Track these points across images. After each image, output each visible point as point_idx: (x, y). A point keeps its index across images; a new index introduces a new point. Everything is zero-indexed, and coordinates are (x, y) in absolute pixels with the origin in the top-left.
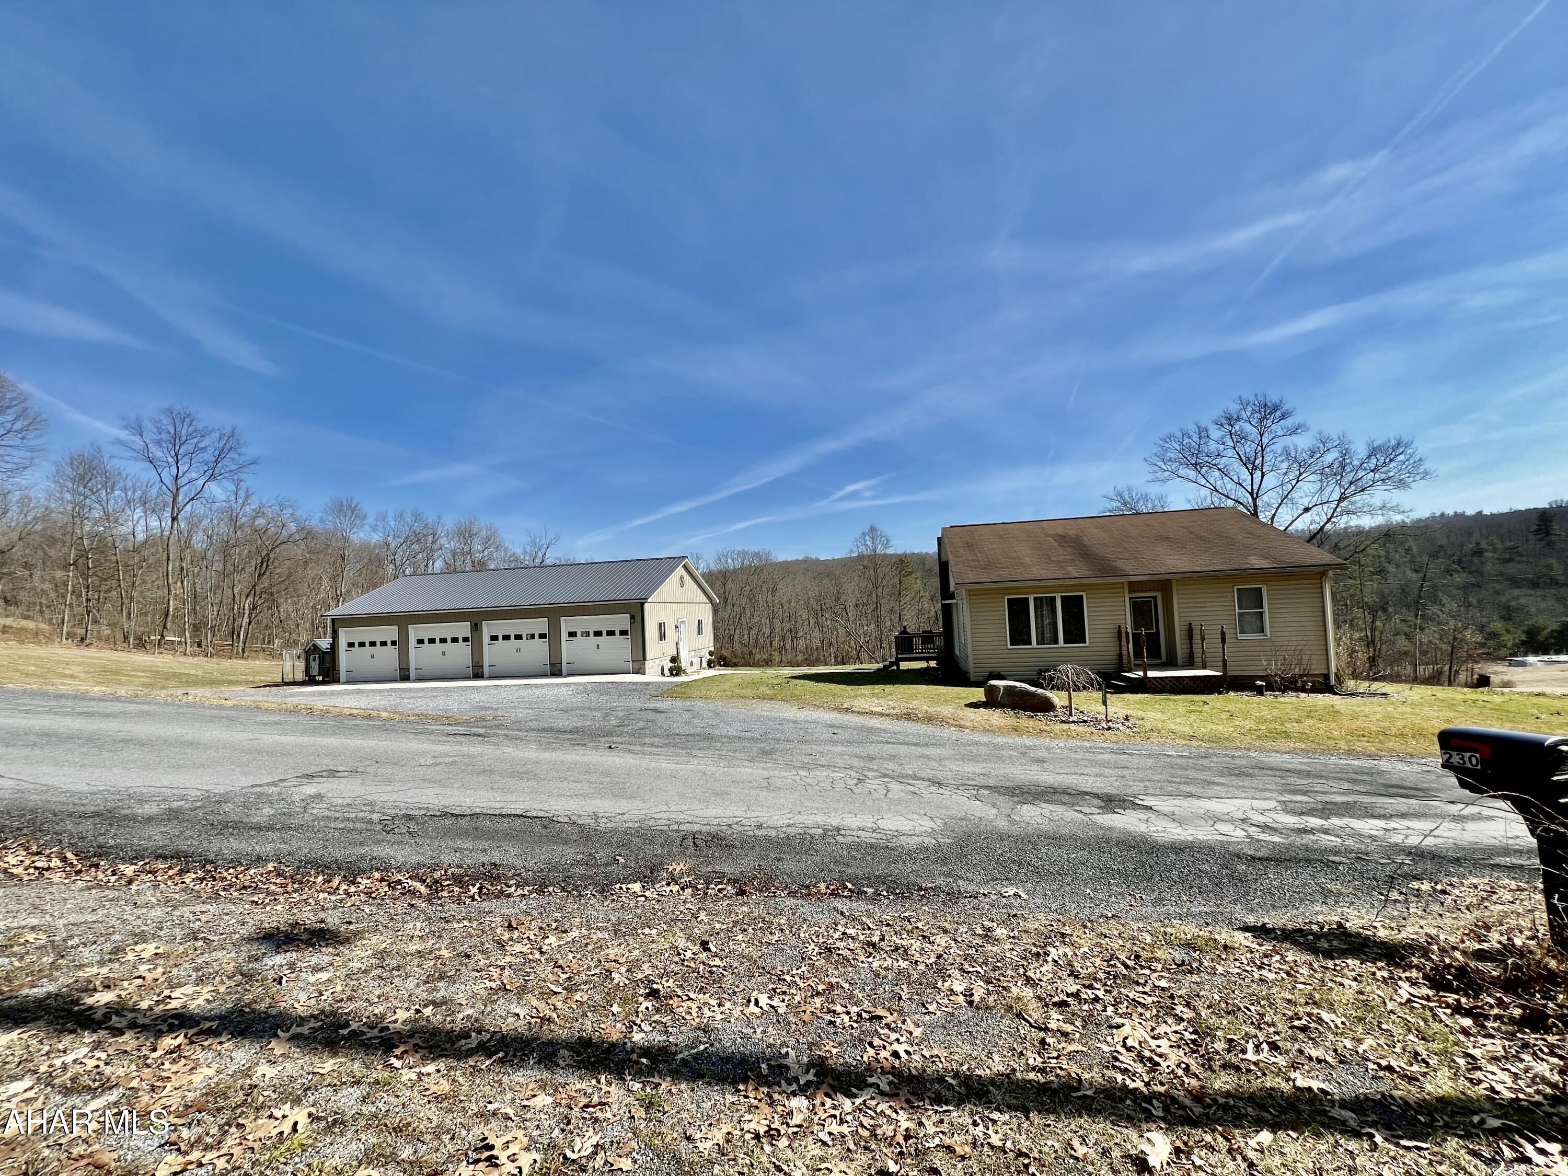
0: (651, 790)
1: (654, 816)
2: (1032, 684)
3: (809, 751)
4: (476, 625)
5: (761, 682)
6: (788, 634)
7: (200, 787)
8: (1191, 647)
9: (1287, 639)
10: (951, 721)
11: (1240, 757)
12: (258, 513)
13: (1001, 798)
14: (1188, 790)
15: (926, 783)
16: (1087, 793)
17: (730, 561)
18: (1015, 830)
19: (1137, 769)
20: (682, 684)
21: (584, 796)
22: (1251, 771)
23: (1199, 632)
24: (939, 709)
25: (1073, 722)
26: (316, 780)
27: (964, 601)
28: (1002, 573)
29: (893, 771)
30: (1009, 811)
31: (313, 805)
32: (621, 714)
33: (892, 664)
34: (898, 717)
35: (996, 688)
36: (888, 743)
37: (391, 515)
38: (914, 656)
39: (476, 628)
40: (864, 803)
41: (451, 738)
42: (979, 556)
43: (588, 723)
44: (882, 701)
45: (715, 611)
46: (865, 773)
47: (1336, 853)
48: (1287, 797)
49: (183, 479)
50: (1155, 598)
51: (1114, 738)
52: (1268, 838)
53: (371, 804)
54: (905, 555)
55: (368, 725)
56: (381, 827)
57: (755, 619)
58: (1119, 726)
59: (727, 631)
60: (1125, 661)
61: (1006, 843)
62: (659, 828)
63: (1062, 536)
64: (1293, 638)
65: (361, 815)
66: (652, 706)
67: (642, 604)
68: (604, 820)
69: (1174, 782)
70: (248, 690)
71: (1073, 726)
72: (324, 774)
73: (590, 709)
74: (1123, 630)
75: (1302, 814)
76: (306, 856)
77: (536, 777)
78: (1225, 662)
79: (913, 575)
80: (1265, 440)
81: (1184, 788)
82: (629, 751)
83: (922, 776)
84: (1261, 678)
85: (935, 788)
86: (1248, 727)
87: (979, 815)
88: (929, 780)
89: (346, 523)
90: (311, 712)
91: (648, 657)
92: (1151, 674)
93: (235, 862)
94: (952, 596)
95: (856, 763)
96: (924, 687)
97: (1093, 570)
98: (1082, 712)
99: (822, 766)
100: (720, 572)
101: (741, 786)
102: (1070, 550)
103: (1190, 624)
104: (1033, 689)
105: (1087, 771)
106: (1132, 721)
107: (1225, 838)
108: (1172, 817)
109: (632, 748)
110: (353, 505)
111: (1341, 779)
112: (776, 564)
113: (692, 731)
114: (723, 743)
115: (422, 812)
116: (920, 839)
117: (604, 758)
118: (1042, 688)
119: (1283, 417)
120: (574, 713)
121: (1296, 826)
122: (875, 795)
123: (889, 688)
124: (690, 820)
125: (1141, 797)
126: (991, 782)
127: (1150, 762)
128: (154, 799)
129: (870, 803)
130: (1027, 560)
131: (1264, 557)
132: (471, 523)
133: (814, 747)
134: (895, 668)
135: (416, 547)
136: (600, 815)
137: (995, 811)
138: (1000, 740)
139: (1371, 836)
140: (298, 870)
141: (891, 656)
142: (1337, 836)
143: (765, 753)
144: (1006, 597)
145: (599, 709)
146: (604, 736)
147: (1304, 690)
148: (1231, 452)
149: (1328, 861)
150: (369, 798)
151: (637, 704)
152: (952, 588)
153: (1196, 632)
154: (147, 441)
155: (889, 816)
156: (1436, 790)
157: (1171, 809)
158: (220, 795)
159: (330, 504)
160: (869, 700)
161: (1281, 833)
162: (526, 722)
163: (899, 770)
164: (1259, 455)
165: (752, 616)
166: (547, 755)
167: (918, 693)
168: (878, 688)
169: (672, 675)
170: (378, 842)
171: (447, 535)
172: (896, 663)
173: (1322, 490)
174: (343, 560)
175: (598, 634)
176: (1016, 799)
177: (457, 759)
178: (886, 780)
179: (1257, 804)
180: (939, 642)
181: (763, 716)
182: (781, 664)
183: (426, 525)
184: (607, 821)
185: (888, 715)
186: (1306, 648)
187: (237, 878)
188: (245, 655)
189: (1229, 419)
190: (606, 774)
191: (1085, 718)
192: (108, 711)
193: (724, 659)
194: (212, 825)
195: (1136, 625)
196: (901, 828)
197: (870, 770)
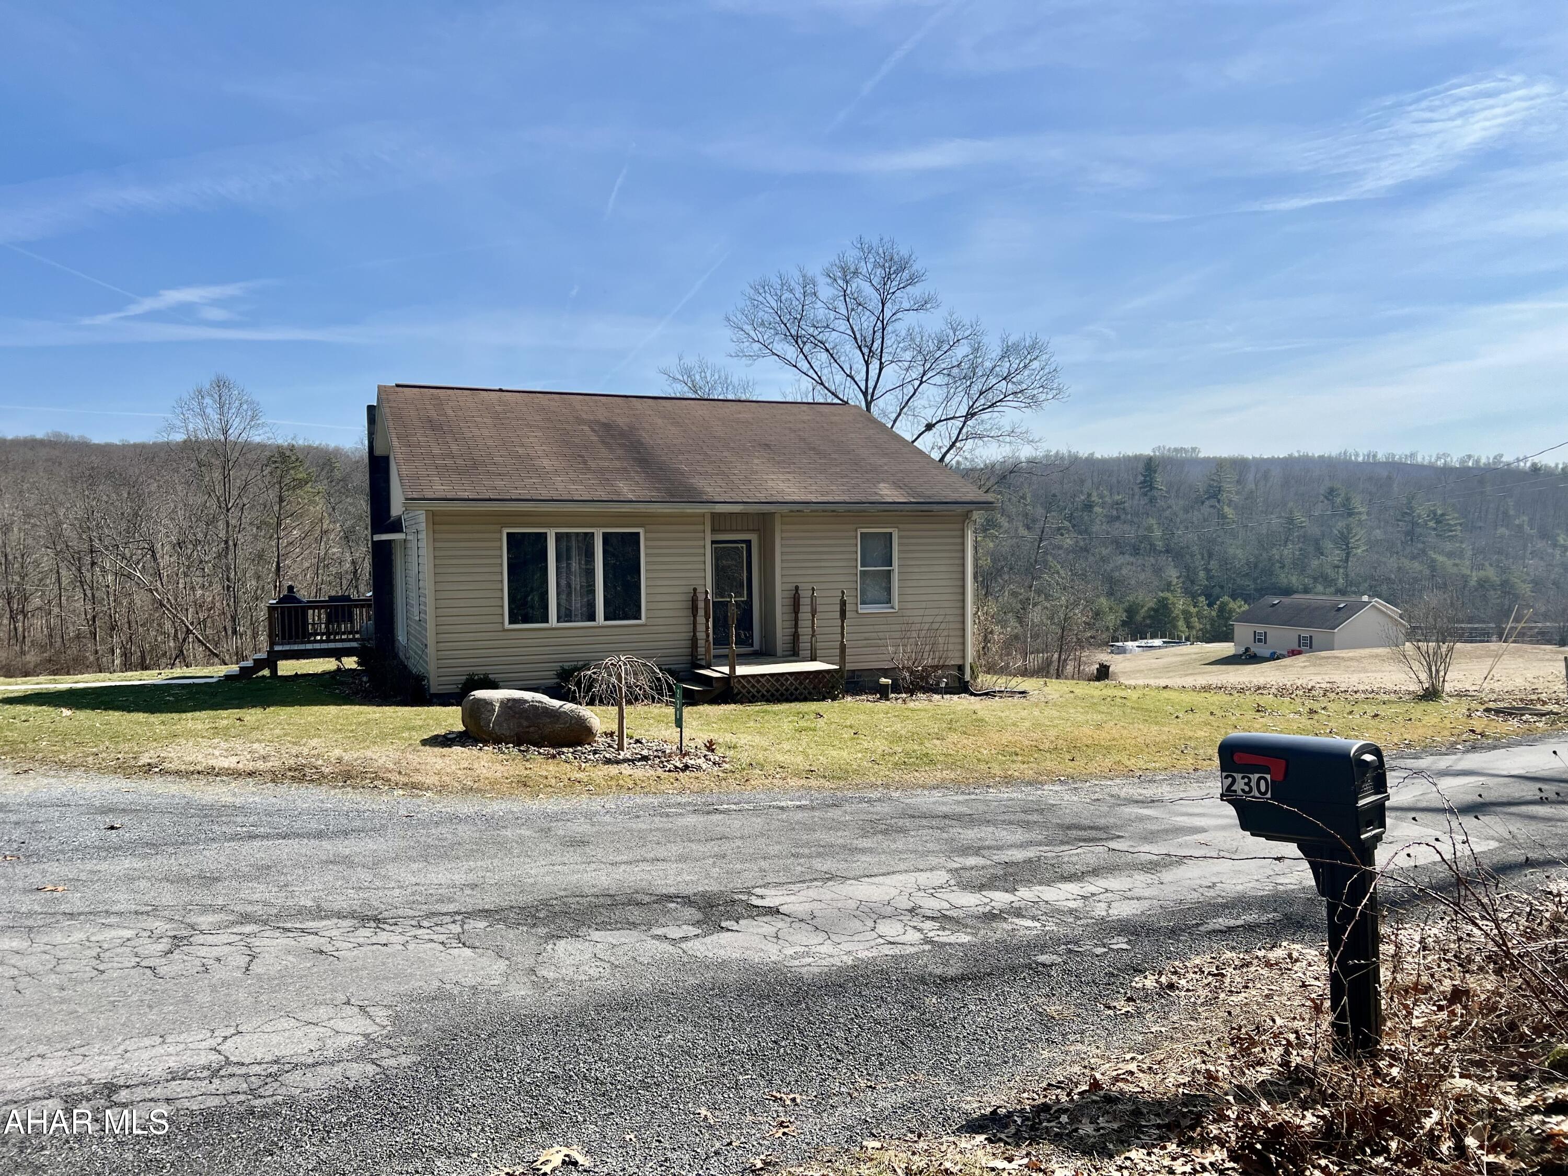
2: (553, 693)
3: (36, 880)
8: (796, 626)
9: (921, 612)
10: (394, 777)
11: (879, 800)
13: (511, 934)
14: (825, 868)
15: (347, 923)
16: (670, 898)
18: (552, 1002)
19: (742, 838)
22: (900, 823)
23: (808, 601)
24: (369, 754)
25: (626, 760)
27: (423, 536)
28: (499, 483)
29: (266, 904)
30: (530, 962)
33: (259, 664)
34: (276, 777)
35: (487, 704)
36: (252, 837)
38: (309, 646)
40: (187, 1000)
42: (454, 447)
44: (237, 744)
46: (191, 919)
47: (1043, 950)
48: (959, 862)
50: (748, 543)
51: (695, 786)
52: (952, 939)
54: (292, 448)
58: (701, 761)
60: (701, 650)
61: (535, 1038)
63: (604, 424)
64: (928, 612)
69: (803, 856)
71: (626, 769)
74: (701, 597)
75: (982, 887)
78: (843, 648)
79: (308, 488)
80: (888, 314)
81: (818, 864)
83: (336, 907)
84: (885, 673)
85: (367, 932)
86: (879, 751)
87: (471, 981)
88: (352, 915)
92: (741, 670)
94: (396, 526)
95: (168, 896)
96: (333, 709)
97: (658, 489)
98: (638, 741)
99: (72, 915)
102: (620, 452)
103: (797, 588)
104: (556, 703)
105: (661, 852)
106: (720, 751)
107: (896, 950)
108: (810, 921)
111: (1011, 823)
116: (338, 1069)
118: (574, 700)
119: (911, 281)
121: (981, 909)
122: (219, 973)
123: (252, 715)
125: (758, 891)
126: (490, 901)
127: (758, 822)
129: (204, 998)
130: (546, 462)
131: (897, 485)
133: (53, 867)
134: (266, 672)
137: (502, 965)
138: (497, 807)
139: (1071, 912)
141: (256, 650)
142: (1034, 918)
144: (506, 531)
147: (936, 690)
148: (843, 326)
149: (1038, 964)
152: (396, 508)
153: (805, 602)
155: (257, 1022)
156: (1116, 826)
157: (808, 907)
160: (205, 742)
161: (966, 926)
163: (279, 899)
164: (878, 335)
167: (322, 723)
168: (226, 717)
172: (271, 661)
173: (948, 399)
176: (542, 931)
178: (248, 929)
179: (923, 878)
180: (362, 619)
185: (251, 774)
186: (943, 626)
189: (844, 270)
191: (645, 752)
195: (719, 589)
196: (285, 1051)
197: (206, 909)
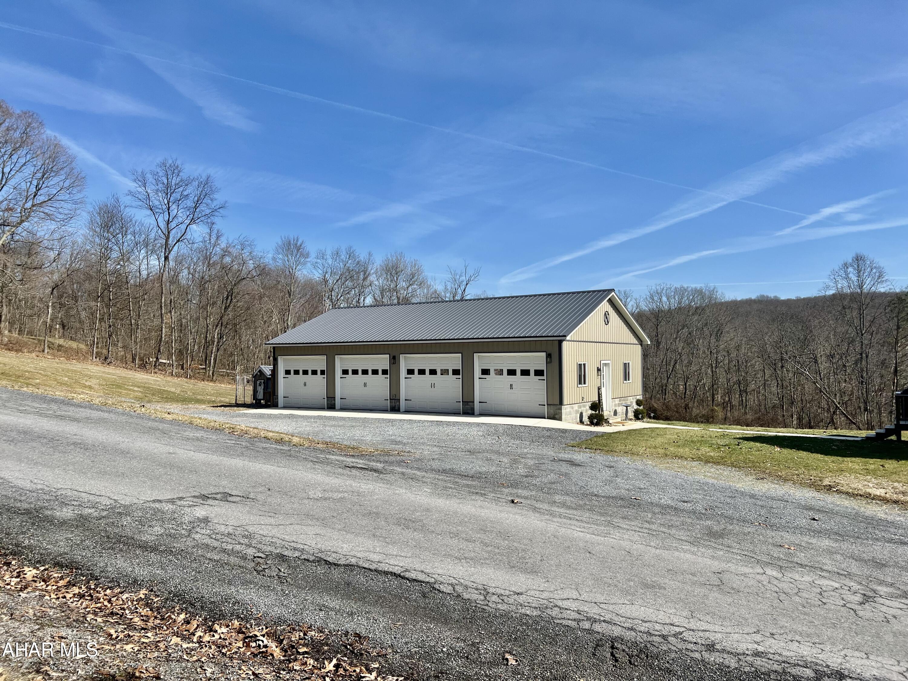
0: (558, 566)
1: (560, 603)
3: (778, 540)
4: (394, 358)
5: (702, 441)
6: (736, 386)
7: (112, 495)
12: (226, 252)
17: (664, 299)
20: (604, 435)
21: (475, 561)
26: (210, 502)
31: (198, 530)
32: (531, 462)
33: (888, 432)
36: (902, 543)
37: (329, 252)
39: (394, 360)
40: (878, 636)
41: (347, 471)
43: (493, 469)
44: (884, 481)
45: (645, 356)
46: (873, 586)
49: (172, 223)
53: (249, 536)
55: (275, 449)
56: (253, 564)
57: (694, 368)
59: (658, 380)
62: (565, 622)
65: (238, 547)
66: (566, 456)
67: (560, 342)
68: (494, 598)
70: (207, 408)
72: (219, 496)
73: (498, 453)
76: (176, 587)
77: (424, 529)
82: (535, 509)
89: (292, 260)
90: (232, 431)
91: (566, 400)
93: (114, 583)
95: (855, 568)
99: (801, 565)
100: (652, 312)
101: (680, 578)
109: (538, 505)
110: (299, 244)
112: (722, 304)
113: (614, 493)
114: (654, 513)
115: (297, 554)
117: (504, 515)
120: (480, 456)
122: (896, 626)
123: (891, 464)
124: (607, 618)
128: (73, 503)
129: (889, 639)
132: (397, 259)
133: (786, 535)
134: (894, 438)
135: (349, 283)
136: (491, 590)
140: (166, 603)
141: (885, 423)
143: (712, 534)
145: (508, 454)
146: (508, 487)
150: (251, 529)
151: (551, 453)
154: (149, 191)
158: (125, 506)
159: (280, 243)
160: (862, 477)
162: (429, 460)
165: (690, 363)
166: (441, 503)
168: (873, 463)
169: (592, 424)
170: (246, 583)
171: (376, 273)
172: (895, 431)
174: (290, 295)
175: (512, 372)
177: (346, 495)
181: (707, 484)
182: (725, 421)
183: (358, 262)
184: (498, 600)
185: (895, 502)
187: (110, 601)
188: (214, 378)
190: (504, 535)
192: (78, 416)
193: (655, 411)
194: (108, 537)
197: (881, 582)
